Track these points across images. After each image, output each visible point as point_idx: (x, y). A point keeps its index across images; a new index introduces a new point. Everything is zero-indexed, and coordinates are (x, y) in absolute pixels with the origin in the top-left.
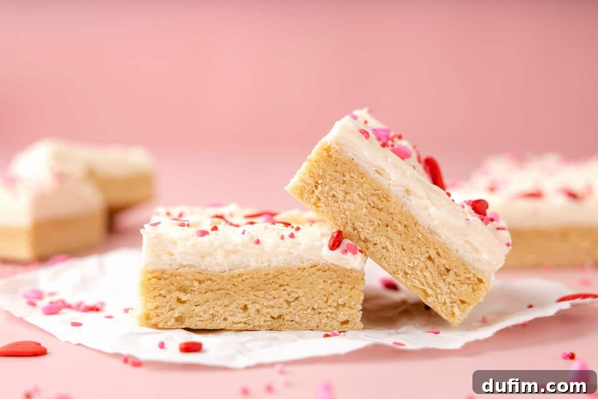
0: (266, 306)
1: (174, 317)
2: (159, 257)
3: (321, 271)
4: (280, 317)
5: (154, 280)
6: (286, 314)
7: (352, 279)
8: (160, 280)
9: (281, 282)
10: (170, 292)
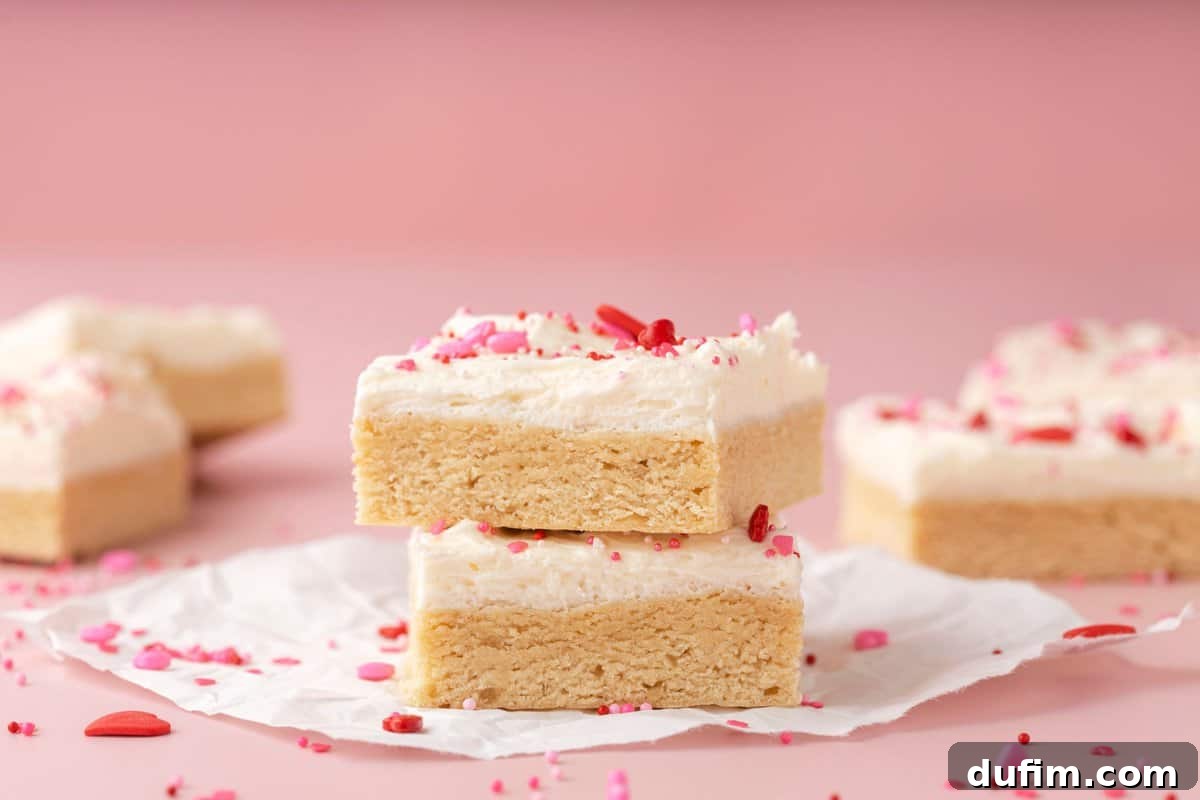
0: (634, 667)
1: (477, 691)
2: (449, 588)
3: (727, 604)
4: (658, 684)
5: (441, 629)
6: (670, 679)
7: (782, 613)
8: (451, 627)
9: (659, 624)
10: (469, 647)
